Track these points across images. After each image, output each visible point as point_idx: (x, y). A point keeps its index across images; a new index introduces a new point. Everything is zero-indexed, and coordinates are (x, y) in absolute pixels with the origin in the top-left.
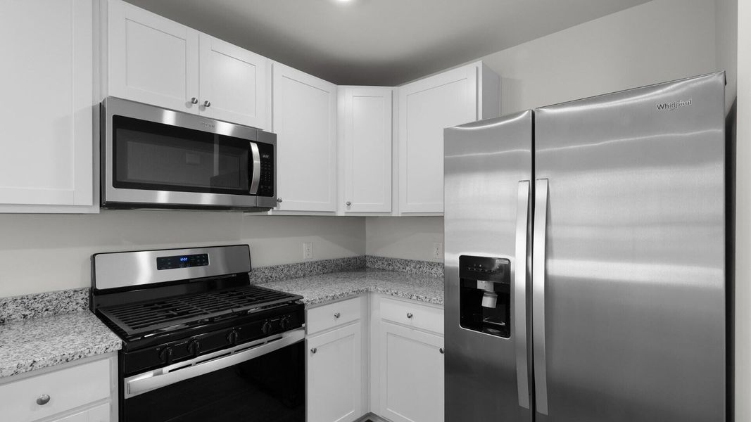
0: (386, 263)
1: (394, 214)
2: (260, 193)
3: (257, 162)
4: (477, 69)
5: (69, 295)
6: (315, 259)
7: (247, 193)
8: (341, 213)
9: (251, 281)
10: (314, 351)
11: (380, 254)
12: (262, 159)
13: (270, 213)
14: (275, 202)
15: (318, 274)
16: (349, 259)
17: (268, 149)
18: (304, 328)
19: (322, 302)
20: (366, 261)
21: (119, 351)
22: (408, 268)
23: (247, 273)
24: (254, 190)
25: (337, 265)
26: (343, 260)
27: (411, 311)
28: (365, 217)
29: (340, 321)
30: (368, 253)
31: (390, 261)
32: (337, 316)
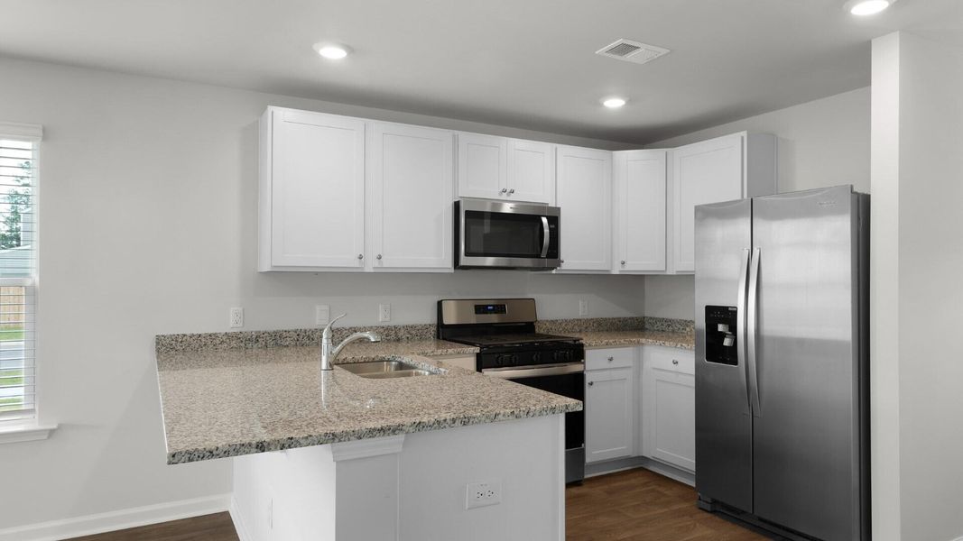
0: (665, 324)
1: (668, 273)
2: (549, 256)
3: (546, 231)
4: (742, 138)
5: (426, 327)
6: (590, 317)
7: (538, 256)
8: (615, 271)
9: (537, 330)
10: (591, 384)
11: (659, 315)
12: (550, 229)
13: (554, 272)
14: (559, 263)
15: (594, 331)
16: (625, 320)
17: (554, 221)
18: (584, 363)
19: (597, 347)
20: (644, 323)
21: (477, 354)
22: (688, 329)
23: (532, 323)
24: (544, 254)
25: (612, 324)
26: (619, 319)
27: (676, 359)
28: (644, 275)
29: (613, 364)
30: (647, 314)
31: (669, 322)
32: (611, 359)
